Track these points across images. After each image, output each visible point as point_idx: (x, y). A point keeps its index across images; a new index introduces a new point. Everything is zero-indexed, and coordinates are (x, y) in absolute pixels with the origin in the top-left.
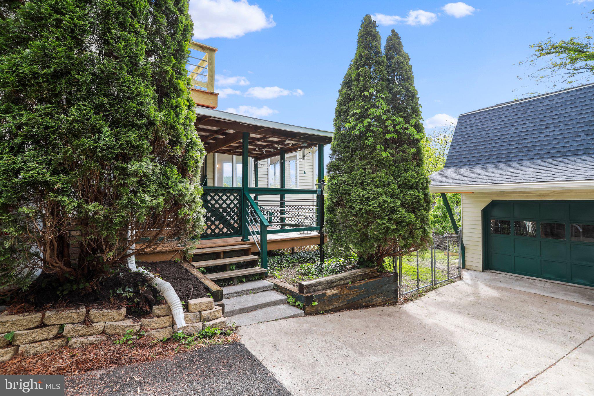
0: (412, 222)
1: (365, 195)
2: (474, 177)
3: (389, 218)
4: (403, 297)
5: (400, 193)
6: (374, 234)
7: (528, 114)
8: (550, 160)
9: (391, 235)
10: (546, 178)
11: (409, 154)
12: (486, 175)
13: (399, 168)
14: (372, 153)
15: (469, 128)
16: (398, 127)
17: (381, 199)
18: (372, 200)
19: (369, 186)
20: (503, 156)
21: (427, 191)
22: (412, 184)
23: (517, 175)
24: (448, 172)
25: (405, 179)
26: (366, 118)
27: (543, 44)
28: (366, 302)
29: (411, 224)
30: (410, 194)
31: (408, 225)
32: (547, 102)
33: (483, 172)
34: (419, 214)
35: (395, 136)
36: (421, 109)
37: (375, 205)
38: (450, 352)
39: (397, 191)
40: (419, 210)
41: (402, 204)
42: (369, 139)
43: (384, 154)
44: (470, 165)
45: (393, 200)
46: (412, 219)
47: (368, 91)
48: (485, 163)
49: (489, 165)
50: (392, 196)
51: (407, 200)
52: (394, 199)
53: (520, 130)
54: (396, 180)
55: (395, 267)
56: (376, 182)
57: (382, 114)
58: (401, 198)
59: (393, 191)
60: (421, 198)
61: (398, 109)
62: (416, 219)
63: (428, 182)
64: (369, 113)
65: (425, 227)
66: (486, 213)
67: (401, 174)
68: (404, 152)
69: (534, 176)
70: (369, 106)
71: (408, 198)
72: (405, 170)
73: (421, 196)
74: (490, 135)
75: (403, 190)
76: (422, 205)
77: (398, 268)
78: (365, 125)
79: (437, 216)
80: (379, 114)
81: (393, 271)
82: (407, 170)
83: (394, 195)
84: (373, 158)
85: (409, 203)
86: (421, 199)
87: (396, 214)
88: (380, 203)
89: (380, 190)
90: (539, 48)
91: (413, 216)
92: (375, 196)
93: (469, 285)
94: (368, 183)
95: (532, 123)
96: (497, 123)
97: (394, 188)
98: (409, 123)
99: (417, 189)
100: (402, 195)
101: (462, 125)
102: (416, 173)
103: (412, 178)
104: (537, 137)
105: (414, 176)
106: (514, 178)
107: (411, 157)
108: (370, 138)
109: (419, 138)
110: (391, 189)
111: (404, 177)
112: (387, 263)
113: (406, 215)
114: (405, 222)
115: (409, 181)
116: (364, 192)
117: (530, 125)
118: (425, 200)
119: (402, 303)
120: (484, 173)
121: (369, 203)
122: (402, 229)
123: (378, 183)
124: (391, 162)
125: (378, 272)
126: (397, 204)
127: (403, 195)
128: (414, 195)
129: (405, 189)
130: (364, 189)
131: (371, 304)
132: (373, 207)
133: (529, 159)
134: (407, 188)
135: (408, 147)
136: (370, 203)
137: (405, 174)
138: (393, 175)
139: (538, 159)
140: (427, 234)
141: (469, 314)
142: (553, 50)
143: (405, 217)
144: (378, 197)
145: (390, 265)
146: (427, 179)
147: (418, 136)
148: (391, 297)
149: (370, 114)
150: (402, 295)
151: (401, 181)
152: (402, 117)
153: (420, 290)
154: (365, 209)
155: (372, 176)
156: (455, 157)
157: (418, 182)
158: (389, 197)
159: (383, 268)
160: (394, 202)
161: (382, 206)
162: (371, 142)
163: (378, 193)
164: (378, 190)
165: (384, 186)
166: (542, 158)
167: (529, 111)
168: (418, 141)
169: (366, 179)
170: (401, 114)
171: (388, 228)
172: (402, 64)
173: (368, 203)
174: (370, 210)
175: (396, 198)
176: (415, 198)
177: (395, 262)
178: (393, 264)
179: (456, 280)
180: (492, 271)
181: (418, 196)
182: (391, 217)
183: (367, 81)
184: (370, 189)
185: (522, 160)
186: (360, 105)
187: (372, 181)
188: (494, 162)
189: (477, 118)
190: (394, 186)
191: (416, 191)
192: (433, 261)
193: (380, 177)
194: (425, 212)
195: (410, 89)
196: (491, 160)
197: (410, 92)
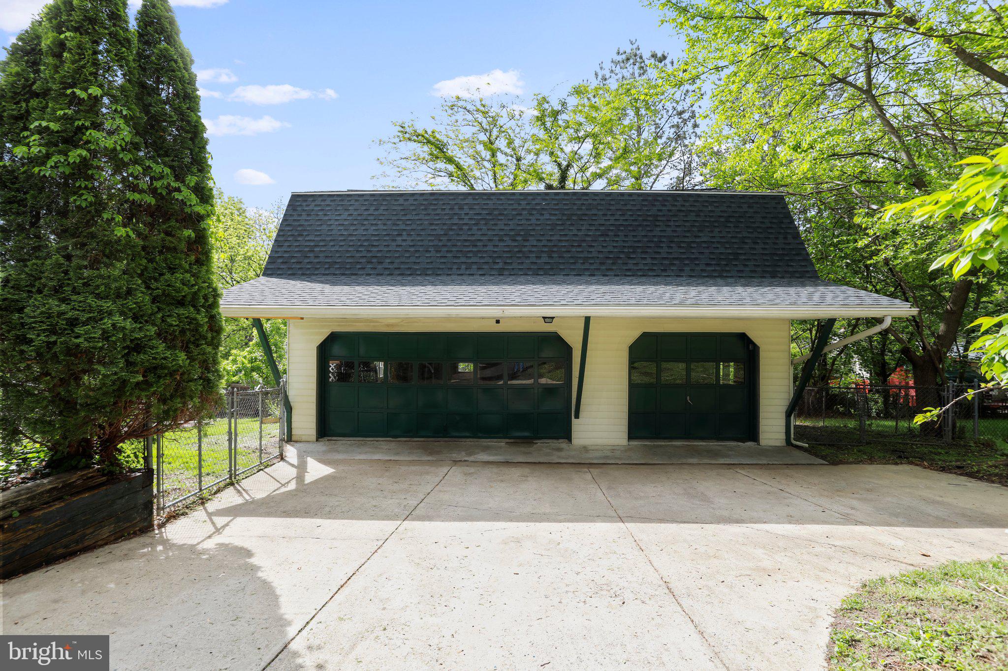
0: (181, 367)
1: (64, 313)
2: (304, 295)
3: (127, 361)
4: (164, 514)
5: (157, 312)
6: (87, 396)
7: (380, 212)
8: (399, 278)
9: (131, 394)
10: (392, 302)
11: (180, 240)
12: (322, 292)
13: (157, 263)
14: (88, 225)
15: (304, 217)
16: (158, 184)
17: (108, 323)
18: (85, 324)
19: (79, 294)
20: (348, 267)
21: (214, 312)
22: (184, 296)
23: (360, 295)
24: (266, 283)
25: (169, 286)
26: (76, 146)
27: (406, 126)
28: (66, 547)
29: (178, 371)
30: (179, 315)
31: (171, 374)
32: (401, 201)
33: (318, 287)
34: (196, 352)
35: (150, 200)
36: (210, 162)
37: (93, 335)
38: (239, 585)
39: (149, 308)
40: (198, 346)
41: (159, 335)
42: (83, 194)
43: (120, 232)
44: (303, 274)
45: (139, 326)
46: (181, 362)
47: (86, 90)
48: (324, 275)
49: (329, 278)
50: (135, 318)
51: (171, 325)
52: (141, 323)
53: (370, 232)
54: (148, 287)
55: (147, 459)
56: (98, 287)
57: (119, 148)
58: (158, 322)
59: (140, 307)
60: (202, 323)
61: (161, 148)
62: (188, 361)
63: (216, 295)
64: (84, 138)
65: (210, 375)
66: (324, 351)
67: (161, 275)
68: (168, 234)
69: (379, 297)
70: (87, 124)
71: (174, 323)
72: (170, 268)
73: (202, 318)
74: (333, 232)
75: (164, 306)
76: (204, 336)
77: (155, 460)
78: (71, 160)
79: (256, 359)
80: (112, 146)
81: (143, 467)
82: (175, 269)
83: (142, 316)
84: (93, 236)
85: (174, 331)
86: (202, 326)
87: (144, 353)
88: (104, 331)
89: (107, 305)
90: (402, 129)
91: (182, 356)
92: (92, 315)
93: (293, 465)
94: (74, 288)
95: (384, 224)
96: (343, 217)
97: (142, 302)
98: (183, 182)
99: (194, 306)
100: (160, 315)
101: (295, 210)
102: (193, 276)
103: (184, 284)
104: (388, 246)
105: (189, 281)
106: (357, 299)
107: (183, 246)
108: (84, 192)
109: (203, 212)
110: (135, 303)
111: (166, 281)
112: (129, 452)
113: (168, 354)
114: (163, 367)
115: (178, 291)
116: (64, 307)
117: (382, 227)
118: (209, 327)
119: (162, 526)
120: (319, 289)
121: (76, 330)
122: (158, 382)
123: (103, 288)
124: (139, 249)
125: (103, 475)
126: (148, 333)
127: (163, 317)
128: (186, 318)
129: (168, 304)
130: (63, 300)
131: (80, 546)
132: (86, 340)
133: (378, 275)
134: (172, 304)
135: (178, 225)
136: (79, 330)
137: (167, 276)
138: (141, 275)
139: (399, 275)
140: (212, 387)
141: (284, 512)
142: (415, 138)
143: (165, 358)
144: (101, 319)
145: (136, 457)
146: (215, 290)
147: (200, 209)
148: (135, 518)
149: (88, 142)
150: (163, 509)
151: (158, 289)
152: (171, 167)
153: (205, 491)
154: (61, 343)
155: (86, 273)
156: (280, 261)
157: (195, 293)
158: (130, 320)
159: (120, 465)
160: (140, 328)
161: (110, 337)
162: (86, 200)
163: (101, 310)
164: (100, 303)
165: (118, 296)
166: (392, 274)
167: (382, 208)
168: (200, 218)
169: (69, 279)
170: (167, 159)
171: (124, 382)
172: (173, 63)
173: (73, 331)
174: (78, 346)
175: (146, 321)
176: (190, 323)
177: (147, 448)
178: (144, 454)
179: (275, 461)
180: (330, 438)
181: (195, 319)
182: (130, 360)
183: (84, 67)
184: (80, 302)
185: (370, 275)
186: (61, 113)
187: (86, 285)
188: (336, 274)
189: (317, 203)
190: (142, 297)
191: (192, 309)
192: (232, 437)
193: (109, 277)
194: (209, 349)
195: (188, 116)
196: (332, 271)
197: (189, 122)
